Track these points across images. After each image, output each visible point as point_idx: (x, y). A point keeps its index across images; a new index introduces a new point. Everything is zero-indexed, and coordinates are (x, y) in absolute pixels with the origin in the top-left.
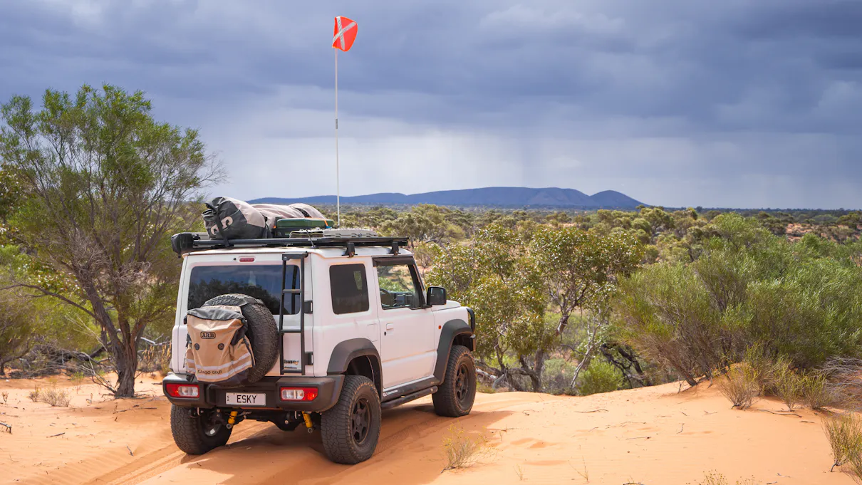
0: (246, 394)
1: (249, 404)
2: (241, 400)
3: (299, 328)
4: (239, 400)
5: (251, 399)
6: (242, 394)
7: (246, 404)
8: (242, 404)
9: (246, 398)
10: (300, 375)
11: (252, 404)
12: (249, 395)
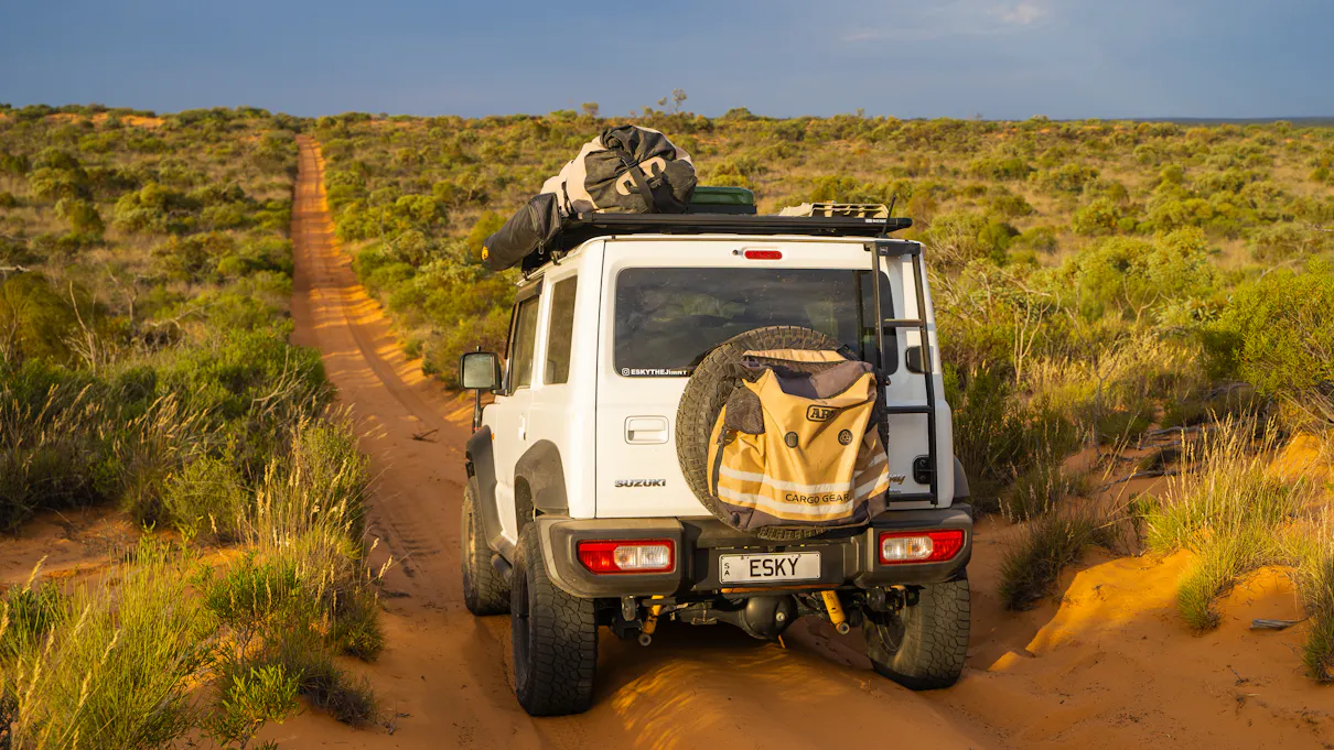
0: (773, 557)
1: (781, 576)
2: (760, 570)
3: (924, 402)
4: (755, 571)
5: (787, 566)
6: (763, 557)
7: (773, 578)
8: (763, 578)
9: (773, 565)
10: (927, 505)
11: (789, 576)
12: (780, 557)
